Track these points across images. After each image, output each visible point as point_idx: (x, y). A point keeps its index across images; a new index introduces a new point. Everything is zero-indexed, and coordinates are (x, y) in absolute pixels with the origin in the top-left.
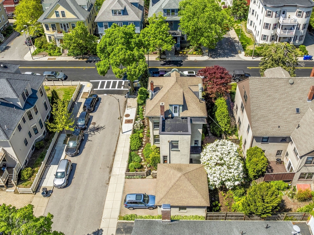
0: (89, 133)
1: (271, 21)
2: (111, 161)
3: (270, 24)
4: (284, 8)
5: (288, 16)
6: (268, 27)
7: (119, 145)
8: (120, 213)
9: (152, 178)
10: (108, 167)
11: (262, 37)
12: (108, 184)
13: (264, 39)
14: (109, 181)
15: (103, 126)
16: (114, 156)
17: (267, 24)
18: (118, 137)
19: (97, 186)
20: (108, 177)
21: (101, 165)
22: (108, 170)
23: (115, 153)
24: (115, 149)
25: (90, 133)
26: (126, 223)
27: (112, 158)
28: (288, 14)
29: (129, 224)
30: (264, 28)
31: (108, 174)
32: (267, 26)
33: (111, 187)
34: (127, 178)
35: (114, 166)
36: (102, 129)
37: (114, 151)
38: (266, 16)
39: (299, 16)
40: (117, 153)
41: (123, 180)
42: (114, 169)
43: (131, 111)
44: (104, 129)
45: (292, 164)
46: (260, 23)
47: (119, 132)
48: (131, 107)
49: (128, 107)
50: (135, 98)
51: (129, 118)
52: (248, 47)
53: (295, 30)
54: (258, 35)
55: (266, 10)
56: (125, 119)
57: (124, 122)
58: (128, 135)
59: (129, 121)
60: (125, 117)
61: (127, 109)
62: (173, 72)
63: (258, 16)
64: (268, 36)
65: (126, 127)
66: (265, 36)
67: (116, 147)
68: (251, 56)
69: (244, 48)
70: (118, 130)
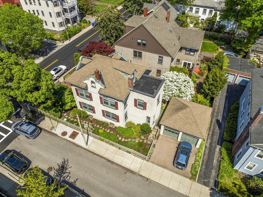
0: (62, 178)
1: (59, 9)
2: (119, 168)
3: (60, 12)
6: (60, 15)
7: (102, 154)
8: (187, 177)
9: (157, 140)
10: (125, 173)
11: (59, 25)
12: (147, 179)
13: (62, 26)
14: (144, 177)
15: (63, 161)
16: (113, 163)
18: (88, 152)
19: (146, 190)
20: (139, 177)
21: (119, 179)
22: (129, 174)
23: (109, 161)
24: (103, 160)
25: (64, 177)
26: (199, 175)
27: (115, 166)
29: (201, 173)
30: (57, 17)
31: (135, 175)
32: (58, 14)
33: (153, 178)
34: (149, 159)
35: (127, 166)
36: (66, 163)
37: (106, 161)
38: (54, 7)
40: (111, 158)
41: (149, 163)
42: (132, 167)
43: (60, 128)
44: (67, 161)
45: (188, 62)
46: (51, 16)
47: (82, 149)
48: (53, 127)
49: (51, 130)
50: (44, 119)
51: (69, 134)
52: (55, 37)
53: (76, 10)
54: (54, 26)
55: (52, 2)
56: (67, 137)
57: (71, 140)
58: (93, 142)
59: (74, 135)
60: (64, 137)
61: (53, 131)
62: (82, 60)
63: (42, 12)
64: (63, 22)
65: (80, 140)
66: (61, 23)
67: (102, 157)
68: (67, 39)
69: (53, 39)
70: (79, 149)
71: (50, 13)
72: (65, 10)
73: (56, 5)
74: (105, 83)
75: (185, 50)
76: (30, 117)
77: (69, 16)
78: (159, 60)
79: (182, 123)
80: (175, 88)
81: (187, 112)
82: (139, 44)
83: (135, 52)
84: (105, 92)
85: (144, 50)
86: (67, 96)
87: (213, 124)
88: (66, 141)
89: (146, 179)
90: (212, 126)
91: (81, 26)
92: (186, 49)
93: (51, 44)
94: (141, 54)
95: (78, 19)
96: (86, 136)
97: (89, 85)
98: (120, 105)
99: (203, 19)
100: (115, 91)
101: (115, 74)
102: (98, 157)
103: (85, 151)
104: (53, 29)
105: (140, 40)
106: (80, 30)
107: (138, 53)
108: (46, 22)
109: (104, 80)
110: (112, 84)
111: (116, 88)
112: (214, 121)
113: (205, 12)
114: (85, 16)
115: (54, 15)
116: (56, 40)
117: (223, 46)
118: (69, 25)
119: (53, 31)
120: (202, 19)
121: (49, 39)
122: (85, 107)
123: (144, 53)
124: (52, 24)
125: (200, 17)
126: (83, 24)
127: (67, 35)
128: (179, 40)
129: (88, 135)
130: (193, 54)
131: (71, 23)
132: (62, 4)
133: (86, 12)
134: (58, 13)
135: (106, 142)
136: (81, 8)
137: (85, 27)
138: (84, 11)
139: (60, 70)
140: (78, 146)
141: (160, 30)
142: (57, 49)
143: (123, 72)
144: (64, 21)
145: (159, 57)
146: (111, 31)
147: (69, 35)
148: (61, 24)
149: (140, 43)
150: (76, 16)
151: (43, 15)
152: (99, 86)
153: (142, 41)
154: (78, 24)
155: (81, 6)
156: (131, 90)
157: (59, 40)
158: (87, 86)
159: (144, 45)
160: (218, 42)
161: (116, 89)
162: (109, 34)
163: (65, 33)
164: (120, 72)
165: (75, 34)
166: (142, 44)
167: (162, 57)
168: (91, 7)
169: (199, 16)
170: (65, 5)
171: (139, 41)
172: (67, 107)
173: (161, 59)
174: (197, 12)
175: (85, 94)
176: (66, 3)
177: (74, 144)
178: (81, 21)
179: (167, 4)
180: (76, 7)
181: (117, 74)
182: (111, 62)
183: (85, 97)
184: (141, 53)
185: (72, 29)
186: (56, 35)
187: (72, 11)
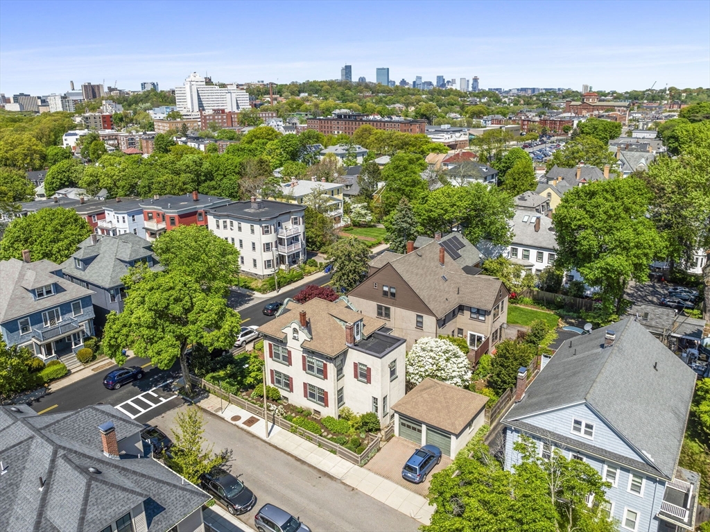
1: (270, 238)
2: (311, 470)
3: (272, 243)
4: (279, 218)
5: (284, 227)
6: (269, 248)
7: (289, 449)
8: (420, 494)
9: (386, 442)
10: (320, 477)
11: (265, 265)
12: (353, 489)
13: (269, 266)
14: (349, 486)
15: (224, 451)
16: (303, 462)
17: (267, 244)
19: (346, 501)
20: (340, 485)
21: (307, 483)
22: (324, 479)
23: (298, 460)
24: (289, 457)
27: (305, 467)
28: (284, 225)
30: (264, 252)
31: (334, 482)
32: (267, 247)
33: (364, 488)
34: (365, 464)
35: (326, 469)
36: (229, 454)
38: (263, 234)
39: (296, 223)
40: (302, 457)
41: (363, 470)
42: (332, 472)
43: (230, 411)
44: (231, 452)
45: (477, 334)
46: (254, 248)
47: (259, 441)
48: (221, 408)
49: (217, 412)
50: (207, 397)
51: (244, 419)
52: (253, 285)
53: (300, 242)
54: (255, 265)
55: (261, 226)
56: (239, 423)
57: (245, 427)
58: (280, 433)
59: (251, 422)
60: (234, 423)
61: (219, 413)
62: (287, 303)
63: (241, 241)
64: (273, 260)
65: (260, 428)
66: (269, 261)
67: (289, 454)
68: (274, 290)
69: (247, 288)
70: (254, 439)
71: (254, 244)
72: (280, 241)
73: (267, 232)
74: (313, 334)
75: (469, 312)
76: (187, 391)
77: (285, 250)
78: (417, 321)
79: (425, 408)
80: (431, 360)
81: (437, 392)
82: (385, 293)
83: (379, 308)
84: (310, 345)
85: (394, 305)
86: (253, 360)
87: (496, 432)
88: (236, 428)
89: (351, 489)
90: (494, 435)
91: (304, 270)
92: (470, 309)
93: (244, 296)
94: (389, 312)
95: (301, 257)
96: (270, 424)
97: (290, 336)
98: (331, 369)
99: (540, 271)
100: (325, 344)
101: (329, 321)
102: (282, 453)
103: (263, 443)
104: (253, 271)
105: (394, 288)
106: (301, 277)
107: (383, 308)
108: (242, 258)
109: (313, 330)
110: (322, 335)
111: (327, 340)
112: (499, 429)
113: (540, 257)
114: (316, 255)
115: (259, 247)
116: (253, 290)
117: (573, 321)
118: (283, 267)
119: (251, 274)
120: (537, 270)
121: (242, 287)
122: (279, 382)
123: (392, 309)
124: (252, 261)
125: (532, 266)
126: (308, 268)
127: (274, 283)
128: (458, 293)
129: (274, 424)
130: (483, 319)
131: (287, 263)
132: (276, 231)
133: (319, 248)
134: (268, 244)
135: (302, 435)
136: (309, 241)
137: (310, 273)
138: (316, 246)
139: (251, 332)
140: (254, 436)
141: (422, 275)
142: (251, 304)
143: (341, 320)
144: (275, 258)
145: (418, 316)
146: (348, 276)
147: (279, 283)
148: (268, 264)
149: (387, 292)
150: (299, 252)
151: (241, 246)
152: (303, 336)
153: (389, 289)
154: (299, 266)
155: (311, 237)
156: (348, 347)
157: (259, 290)
158: (286, 337)
159: (393, 295)
160: (565, 313)
161: (326, 342)
162: (346, 280)
163: (273, 278)
164: (338, 321)
165: (289, 283)
166: (389, 294)
167: (422, 317)
168: (330, 241)
169: (530, 264)
170: (282, 233)
171: (386, 289)
172: (249, 380)
173: (419, 319)
174: (526, 257)
175: (281, 354)
176: (285, 231)
177: (248, 433)
178: (305, 263)
179: (461, 239)
180: (301, 238)
181: (332, 322)
182: (327, 306)
183: (281, 360)
184: (389, 308)
185: (286, 274)
186: (256, 281)
187: (292, 243)
